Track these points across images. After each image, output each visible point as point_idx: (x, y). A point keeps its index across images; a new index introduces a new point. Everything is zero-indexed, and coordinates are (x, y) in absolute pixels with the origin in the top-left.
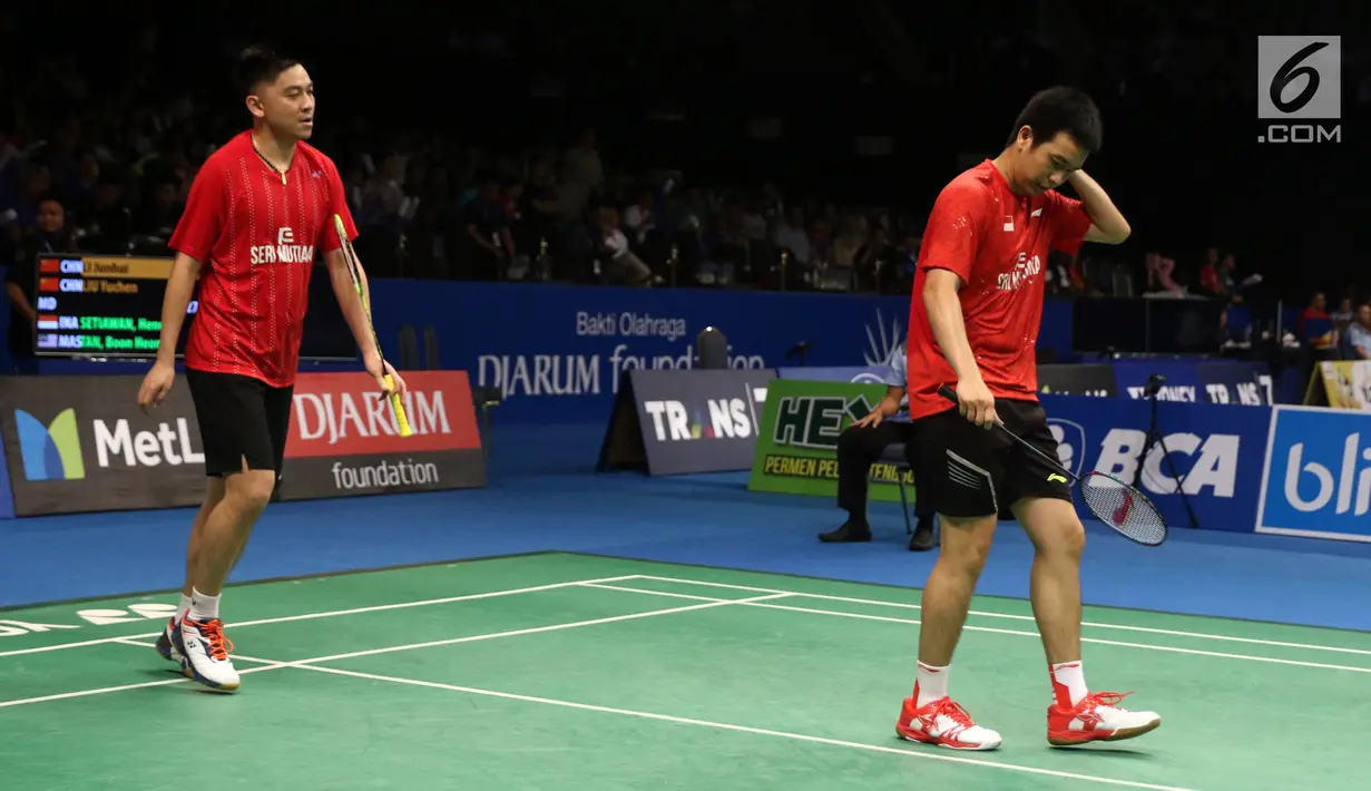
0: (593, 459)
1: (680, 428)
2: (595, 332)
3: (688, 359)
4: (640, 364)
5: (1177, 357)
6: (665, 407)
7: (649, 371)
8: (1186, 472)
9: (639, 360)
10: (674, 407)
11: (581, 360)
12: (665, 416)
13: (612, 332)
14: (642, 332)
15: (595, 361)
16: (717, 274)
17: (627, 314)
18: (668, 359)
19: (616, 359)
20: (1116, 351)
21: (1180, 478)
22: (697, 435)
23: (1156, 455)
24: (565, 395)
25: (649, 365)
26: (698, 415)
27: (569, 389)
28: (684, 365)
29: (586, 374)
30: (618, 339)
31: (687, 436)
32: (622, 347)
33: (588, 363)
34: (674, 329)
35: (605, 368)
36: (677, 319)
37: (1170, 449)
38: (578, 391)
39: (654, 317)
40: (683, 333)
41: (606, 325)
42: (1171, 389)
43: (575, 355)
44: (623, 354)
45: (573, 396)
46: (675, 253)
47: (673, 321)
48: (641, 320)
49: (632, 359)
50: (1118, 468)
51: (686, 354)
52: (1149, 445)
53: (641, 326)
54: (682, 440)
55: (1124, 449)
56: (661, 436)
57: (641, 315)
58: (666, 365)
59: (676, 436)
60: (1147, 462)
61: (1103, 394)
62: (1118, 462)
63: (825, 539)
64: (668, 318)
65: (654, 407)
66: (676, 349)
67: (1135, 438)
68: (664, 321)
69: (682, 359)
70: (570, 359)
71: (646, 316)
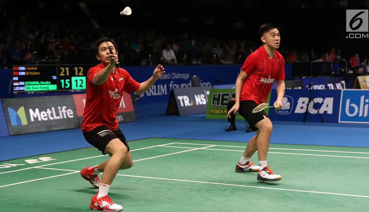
0: (164, 112)
1: (187, 103)
2: (165, 78)
3: (190, 84)
4: (177, 86)
5: (320, 77)
6: (183, 97)
8: (320, 108)
9: (177, 85)
10: (186, 97)
11: (162, 86)
12: (183, 100)
13: (169, 78)
14: (177, 78)
15: (165, 86)
16: (197, 61)
17: (173, 73)
18: (185, 84)
19: (171, 85)
20: (303, 76)
21: (318, 110)
22: (192, 104)
23: (312, 104)
24: (158, 96)
25: (180, 87)
26: (192, 99)
27: (159, 94)
28: (189, 86)
29: (163, 90)
30: (171, 80)
31: (189, 105)
32: (172, 82)
33: (163, 87)
34: (186, 76)
35: (168, 87)
36: (187, 73)
37: (315, 102)
38: (161, 94)
39: (180, 73)
40: (188, 77)
41: (168, 76)
42: (318, 86)
43: (160, 84)
44: (173, 84)
45: (160, 96)
46: (185, 56)
47: (186, 74)
48: (177, 74)
49: (175, 85)
50: (302, 108)
51: (189, 83)
52: (310, 101)
53: (177, 76)
54: (188, 106)
55: (303, 103)
56: (182, 105)
57: (177, 73)
58: (184, 86)
59: (186, 105)
60: (309, 106)
61: (300, 88)
62: (302, 106)
63: (227, 130)
64: (184, 74)
65: (180, 98)
66: (187, 82)
67: (306, 100)
68: (183, 74)
69: (188, 84)
70: (159, 86)
71: (179, 73)
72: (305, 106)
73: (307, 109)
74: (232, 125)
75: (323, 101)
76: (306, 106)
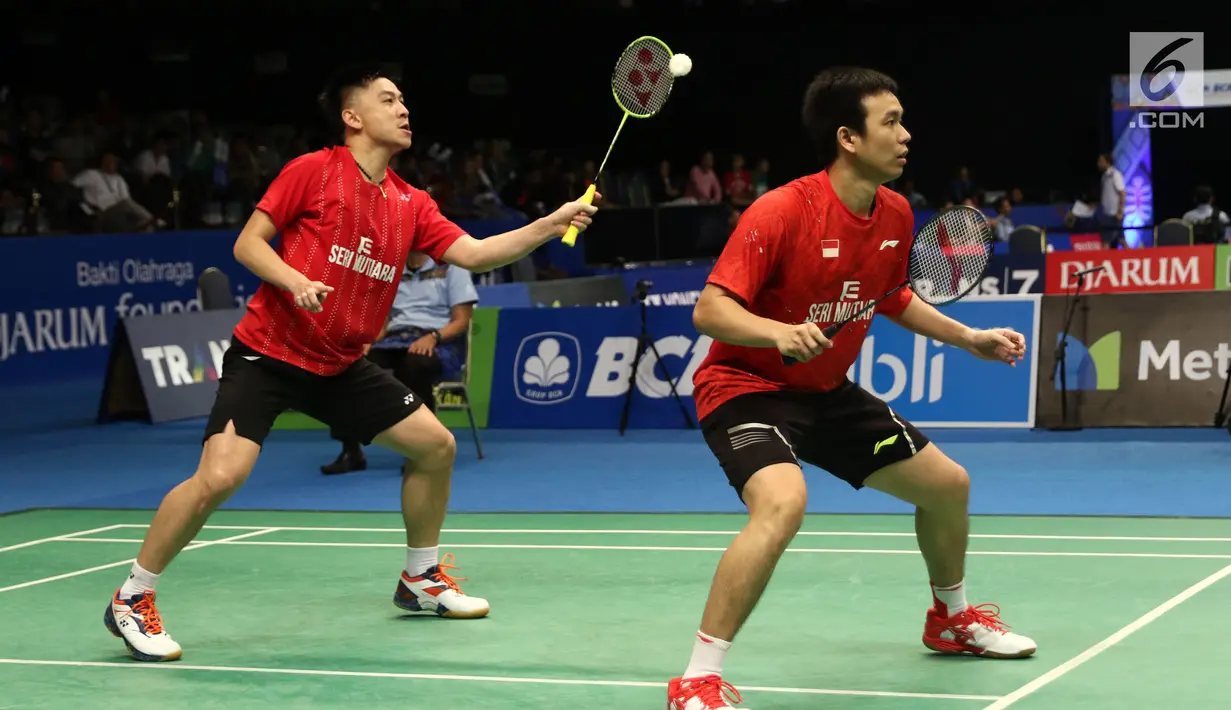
0: (93, 410)
1: (180, 373)
2: (96, 283)
3: (198, 303)
4: (147, 311)
5: (689, 263)
6: (164, 352)
7: (157, 316)
8: (679, 374)
9: (146, 306)
10: (173, 351)
11: (85, 312)
12: (164, 362)
13: (115, 281)
14: (147, 278)
15: (100, 311)
16: (224, 213)
17: (129, 262)
18: (178, 304)
19: (121, 308)
20: (628, 261)
21: (674, 381)
22: (199, 378)
23: (649, 360)
24: (71, 350)
25: (157, 310)
26: (199, 359)
27: (74, 343)
28: (194, 308)
29: (92, 326)
30: (123, 287)
31: (188, 380)
32: (127, 295)
33: (92, 315)
34: (180, 273)
35: (111, 315)
36: (183, 261)
37: (662, 353)
38: (84, 344)
39: (158, 262)
40: (191, 276)
41: (108, 274)
42: (682, 294)
43: (78, 307)
44: (130, 303)
45: (80, 350)
46: (176, 195)
47: (180, 265)
48: (145, 266)
49: (139, 306)
50: (613, 376)
51: (195, 297)
52: (641, 351)
53: (146, 273)
54: (184, 385)
55: (619, 357)
56: (161, 381)
57: (145, 261)
58: (176, 310)
59: (177, 381)
60: (640, 368)
61: (615, 304)
62: (614, 369)
63: (327, 471)
64: (174, 263)
65: (152, 354)
66: (185, 293)
67: (628, 345)
68: (170, 265)
69: (192, 303)
70: (73, 312)
71: (151, 261)
72: (624, 368)
73: (632, 380)
74: (346, 449)
75: (691, 347)
76: (630, 370)
